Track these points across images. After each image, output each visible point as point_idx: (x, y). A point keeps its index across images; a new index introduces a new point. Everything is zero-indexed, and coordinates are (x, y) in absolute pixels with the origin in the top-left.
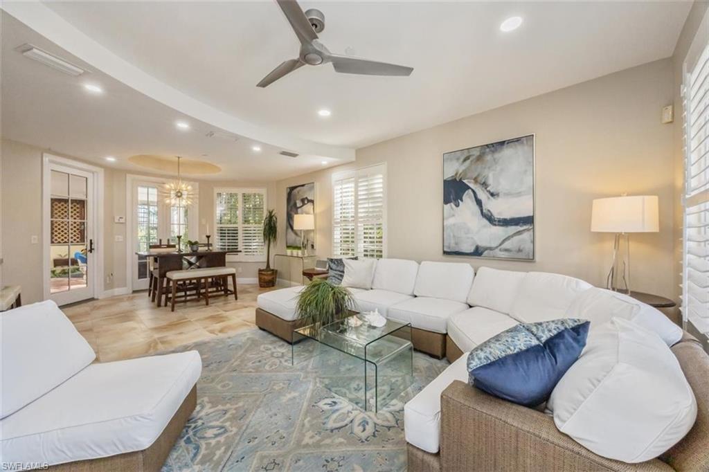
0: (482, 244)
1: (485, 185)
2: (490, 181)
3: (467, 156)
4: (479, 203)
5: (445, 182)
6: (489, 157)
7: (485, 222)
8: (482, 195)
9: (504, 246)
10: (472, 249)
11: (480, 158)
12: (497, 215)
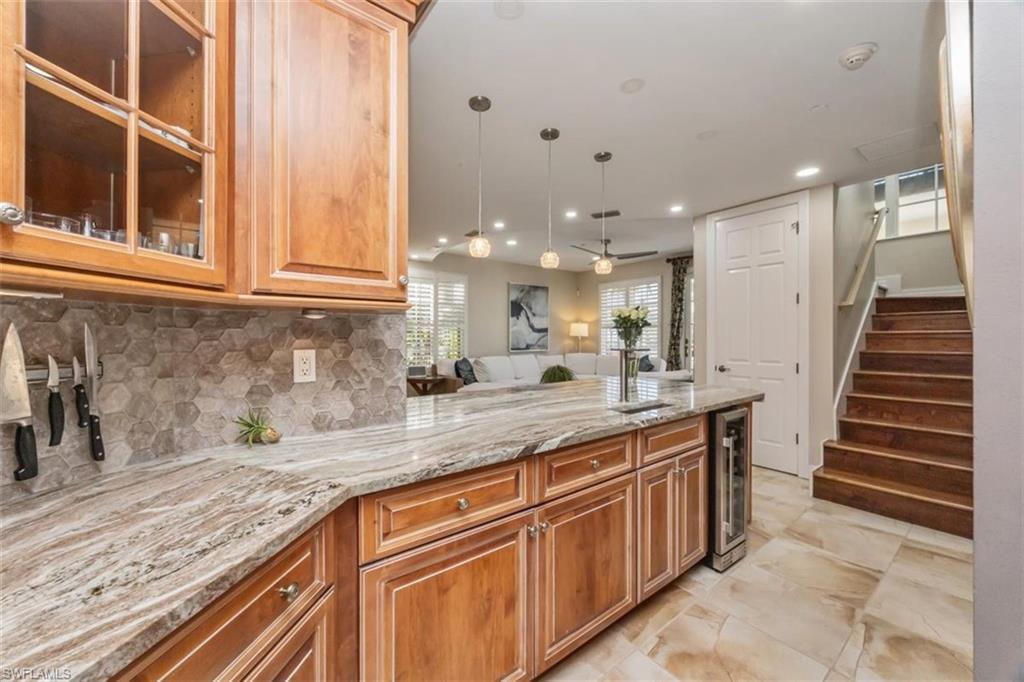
0: (530, 342)
1: (531, 309)
2: (533, 306)
3: (522, 289)
4: (528, 318)
5: (512, 302)
6: (532, 293)
7: (531, 330)
8: (530, 315)
9: (539, 343)
10: (524, 346)
11: (528, 292)
12: (536, 327)
